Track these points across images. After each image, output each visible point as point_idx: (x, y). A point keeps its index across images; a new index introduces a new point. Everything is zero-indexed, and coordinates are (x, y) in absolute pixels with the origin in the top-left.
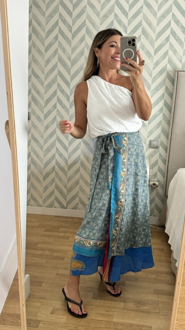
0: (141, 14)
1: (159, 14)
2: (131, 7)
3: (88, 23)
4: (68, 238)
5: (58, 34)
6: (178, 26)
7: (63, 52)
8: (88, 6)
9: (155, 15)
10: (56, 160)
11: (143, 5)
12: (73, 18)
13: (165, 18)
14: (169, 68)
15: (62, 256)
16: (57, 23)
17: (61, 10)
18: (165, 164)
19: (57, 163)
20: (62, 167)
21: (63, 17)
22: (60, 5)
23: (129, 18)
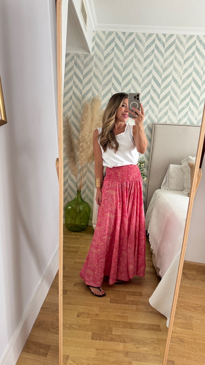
0: (131, 84)
1: (143, 85)
2: (124, 79)
3: (93, 89)
4: (78, 239)
5: (72, 95)
6: (155, 93)
7: (76, 108)
8: (93, 76)
9: (140, 85)
10: (69, 183)
11: (132, 78)
12: (83, 85)
13: (146, 88)
14: (149, 122)
15: (76, 250)
16: (72, 87)
17: (75, 78)
18: (146, 188)
19: (69, 186)
20: (73, 189)
21: (76, 83)
22: (74, 75)
23: (122, 87)
